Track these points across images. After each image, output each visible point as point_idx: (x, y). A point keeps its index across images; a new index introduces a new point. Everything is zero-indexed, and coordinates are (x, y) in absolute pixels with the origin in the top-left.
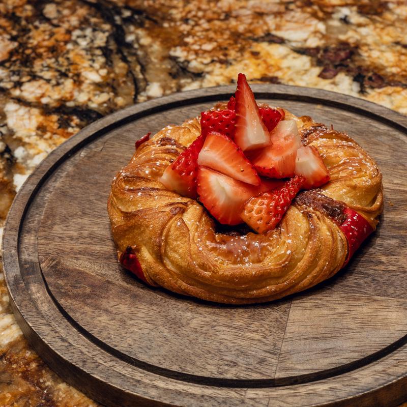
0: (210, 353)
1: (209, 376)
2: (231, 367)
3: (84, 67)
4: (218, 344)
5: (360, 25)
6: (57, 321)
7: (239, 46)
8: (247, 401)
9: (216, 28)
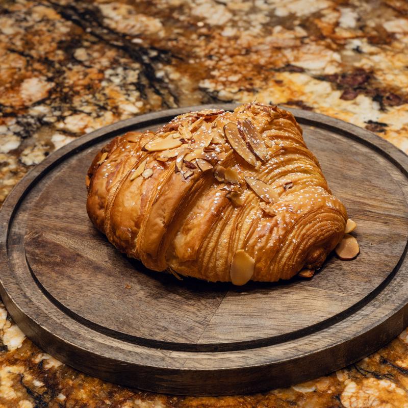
0: (147, 318)
1: (141, 337)
2: (162, 331)
3: (121, 101)
4: (156, 312)
5: (372, 54)
8: (167, 359)
9: (239, 62)
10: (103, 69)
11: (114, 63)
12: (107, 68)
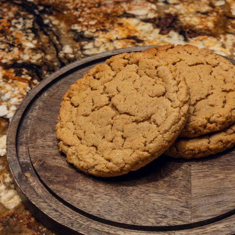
3: (23, 40)
5: (175, 4)
6: (49, 199)
7: (110, 20)
9: (95, 12)
10: (10, 19)
11: (17, 15)
12: (12, 19)
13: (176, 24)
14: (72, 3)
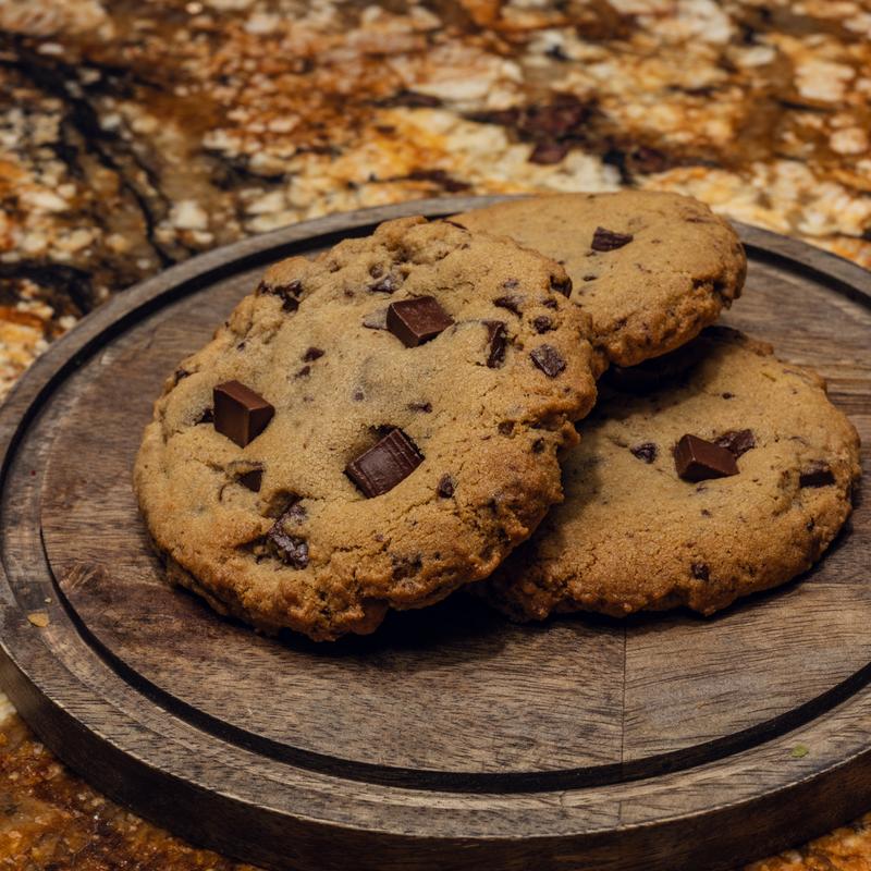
3: (25, 186)
5: (589, 62)
9: (291, 88)
13: (592, 128)
14: (206, 60)
